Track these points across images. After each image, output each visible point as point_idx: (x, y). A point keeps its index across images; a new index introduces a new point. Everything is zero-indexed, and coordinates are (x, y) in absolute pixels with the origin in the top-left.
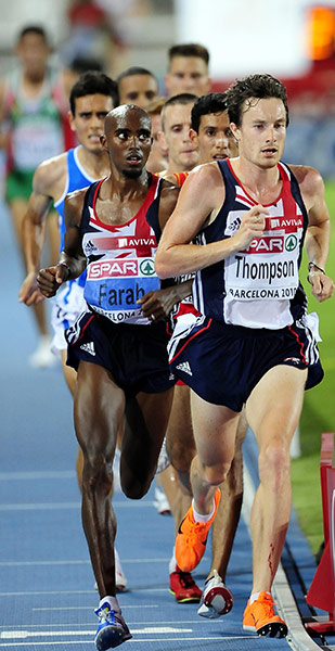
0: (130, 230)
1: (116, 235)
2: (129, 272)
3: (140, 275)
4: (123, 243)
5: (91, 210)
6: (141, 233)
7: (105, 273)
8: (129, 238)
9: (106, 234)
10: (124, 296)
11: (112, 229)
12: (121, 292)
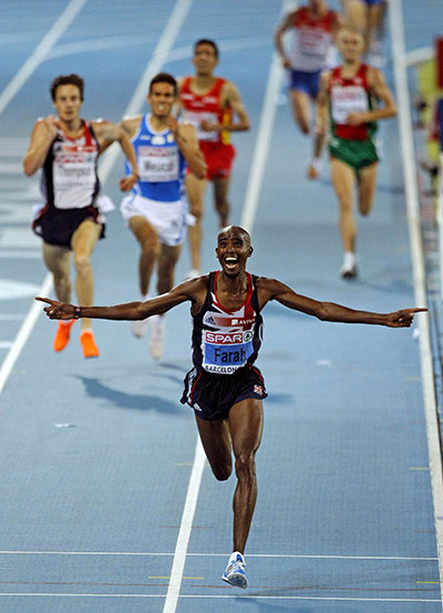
0: (241, 313)
1: (231, 316)
2: (237, 341)
3: (244, 342)
4: (234, 322)
5: (214, 296)
6: (248, 315)
7: (220, 342)
8: (239, 319)
9: (225, 315)
10: (233, 356)
11: (229, 312)
12: (231, 354)
